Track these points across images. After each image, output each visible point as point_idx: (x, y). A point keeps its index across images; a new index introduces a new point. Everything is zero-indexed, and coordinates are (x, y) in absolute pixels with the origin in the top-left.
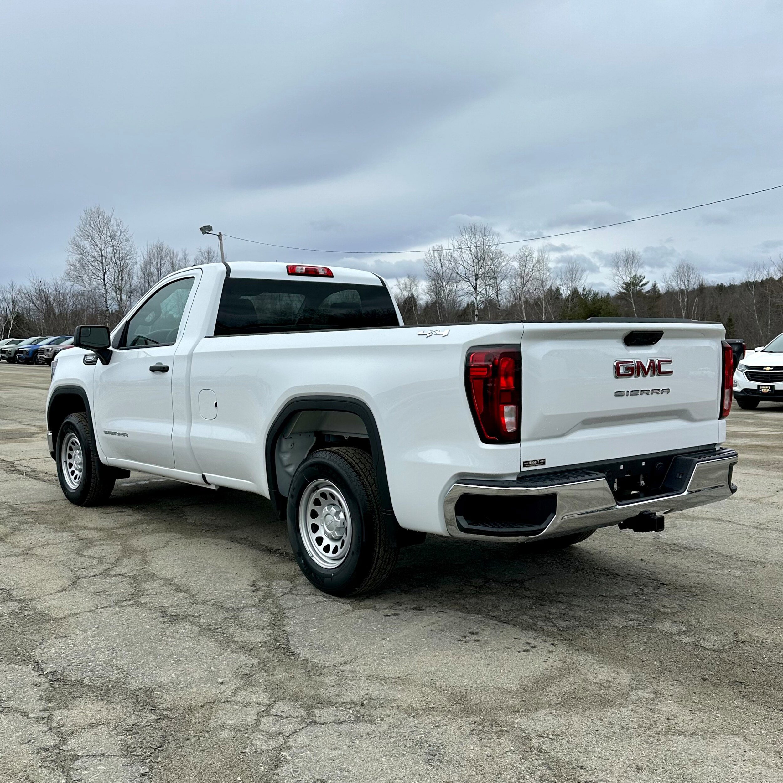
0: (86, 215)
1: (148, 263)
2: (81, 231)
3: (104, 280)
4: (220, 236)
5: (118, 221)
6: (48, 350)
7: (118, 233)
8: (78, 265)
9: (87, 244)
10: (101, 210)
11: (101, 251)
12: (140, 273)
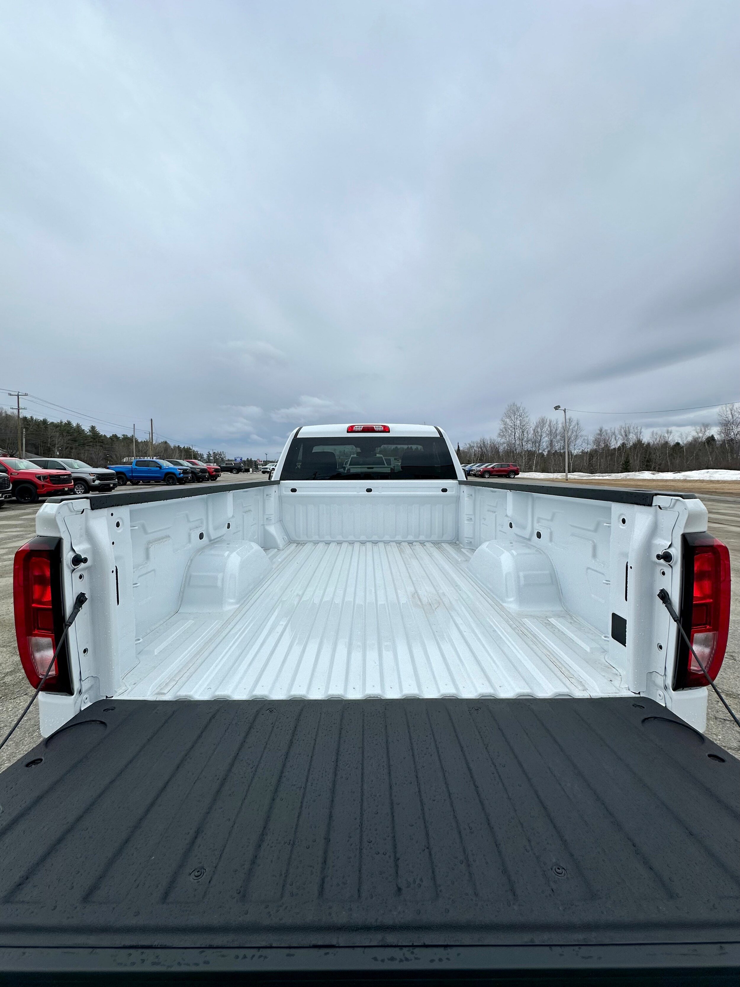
0: (508, 406)
1: (537, 427)
2: (506, 414)
3: (515, 436)
4: (565, 411)
5: (523, 408)
6: (474, 470)
7: (523, 414)
8: (504, 430)
9: (508, 420)
10: (515, 404)
11: (514, 423)
12: (532, 432)
